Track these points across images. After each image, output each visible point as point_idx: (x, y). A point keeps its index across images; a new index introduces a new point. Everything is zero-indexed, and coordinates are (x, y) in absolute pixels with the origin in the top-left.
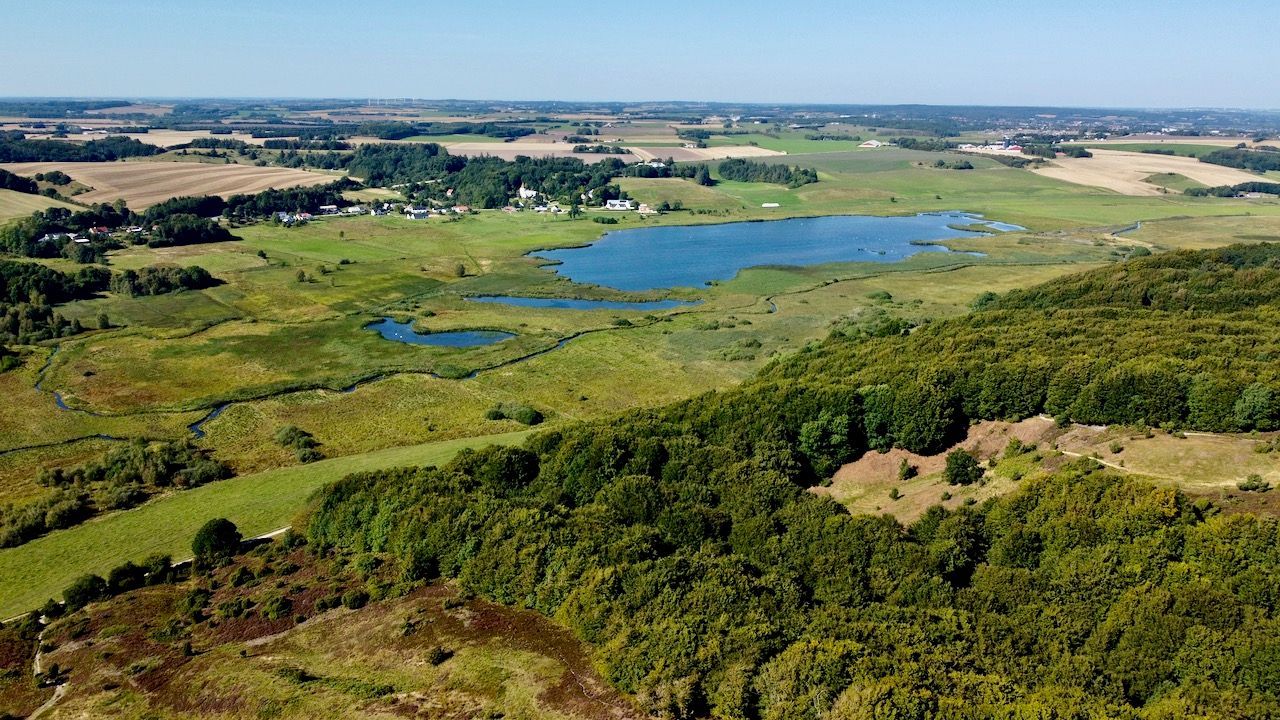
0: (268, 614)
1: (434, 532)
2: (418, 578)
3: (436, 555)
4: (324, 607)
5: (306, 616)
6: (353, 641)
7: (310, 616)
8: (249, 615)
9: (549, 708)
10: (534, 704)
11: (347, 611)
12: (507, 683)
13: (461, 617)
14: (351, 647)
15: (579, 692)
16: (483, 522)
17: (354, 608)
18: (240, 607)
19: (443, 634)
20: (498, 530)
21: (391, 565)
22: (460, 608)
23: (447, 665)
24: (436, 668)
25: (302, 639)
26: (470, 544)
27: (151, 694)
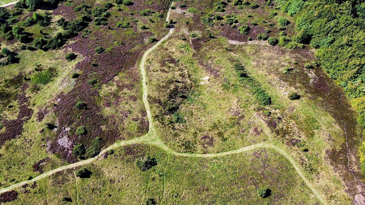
0: (240, 30)
1: (316, 24)
2: (300, 43)
3: (312, 35)
4: (260, 38)
5: (253, 38)
6: (265, 62)
7: (254, 39)
8: (235, 27)
9: (329, 162)
10: (323, 154)
11: (268, 44)
12: (316, 131)
13: (310, 75)
14: (263, 64)
15: (346, 162)
16: (340, 30)
17: (271, 45)
18: (232, 21)
19: (299, 82)
20: (345, 39)
21: (292, 27)
22: (311, 70)
23: (296, 103)
24: (291, 101)
25: (248, 49)
26: (330, 39)
27: (194, 50)
